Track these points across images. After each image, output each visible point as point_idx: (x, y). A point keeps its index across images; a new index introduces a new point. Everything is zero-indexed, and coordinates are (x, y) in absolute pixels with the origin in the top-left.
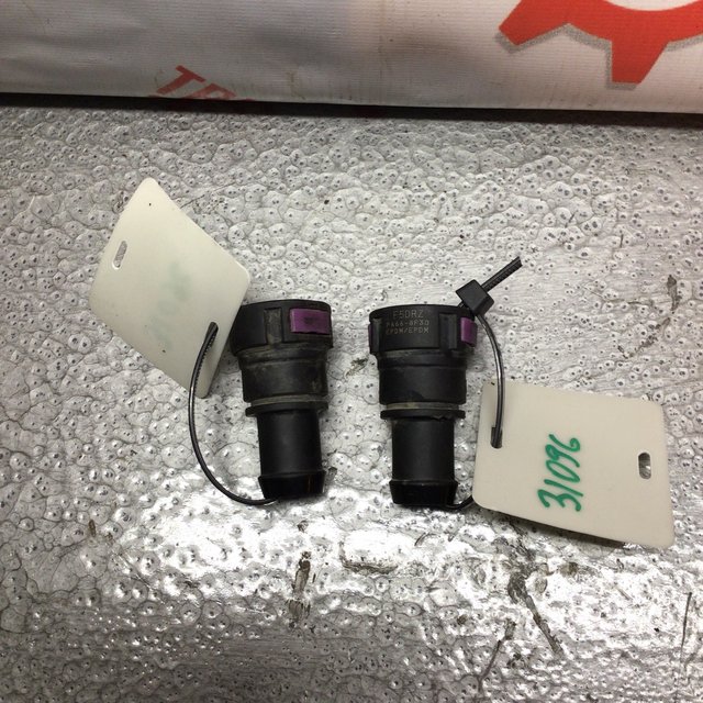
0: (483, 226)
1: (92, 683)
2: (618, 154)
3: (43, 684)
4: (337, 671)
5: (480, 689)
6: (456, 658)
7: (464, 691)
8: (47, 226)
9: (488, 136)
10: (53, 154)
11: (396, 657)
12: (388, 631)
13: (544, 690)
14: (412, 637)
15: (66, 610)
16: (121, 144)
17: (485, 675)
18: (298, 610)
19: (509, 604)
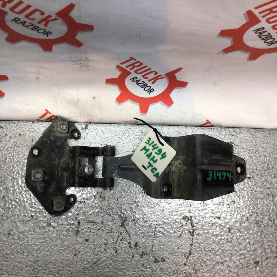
1: (35, 249)
3: (24, 250)
4: (86, 244)
5: (115, 245)
6: (110, 240)
7: (112, 246)
8: (15, 146)
10: (15, 128)
11: (98, 240)
12: (97, 235)
14: (101, 236)
15: (28, 234)
16: (32, 125)
17: (116, 242)
18: (77, 232)
19: (121, 228)
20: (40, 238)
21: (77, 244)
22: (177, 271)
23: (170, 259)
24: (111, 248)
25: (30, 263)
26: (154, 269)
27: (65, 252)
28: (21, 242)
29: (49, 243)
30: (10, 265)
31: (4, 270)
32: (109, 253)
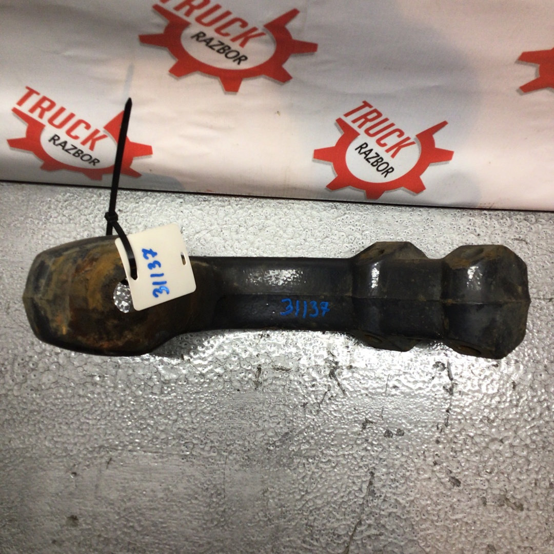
0: (322, 243)
1: (187, 410)
2: (372, 215)
3: (170, 411)
4: (272, 403)
5: (320, 407)
6: (311, 398)
7: (314, 408)
9: (324, 206)
10: (152, 210)
11: (291, 398)
12: (289, 390)
13: (340, 407)
14: (297, 391)
15: (176, 386)
17: (321, 403)
18: (258, 384)
19: (329, 380)
20: (196, 392)
21: (257, 404)
22: (424, 453)
23: (412, 431)
24: (313, 411)
25: (180, 432)
26: (384, 448)
27: (237, 416)
28: (165, 399)
29: (211, 400)
30: (147, 435)
31: (136, 444)
32: (308, 418)
